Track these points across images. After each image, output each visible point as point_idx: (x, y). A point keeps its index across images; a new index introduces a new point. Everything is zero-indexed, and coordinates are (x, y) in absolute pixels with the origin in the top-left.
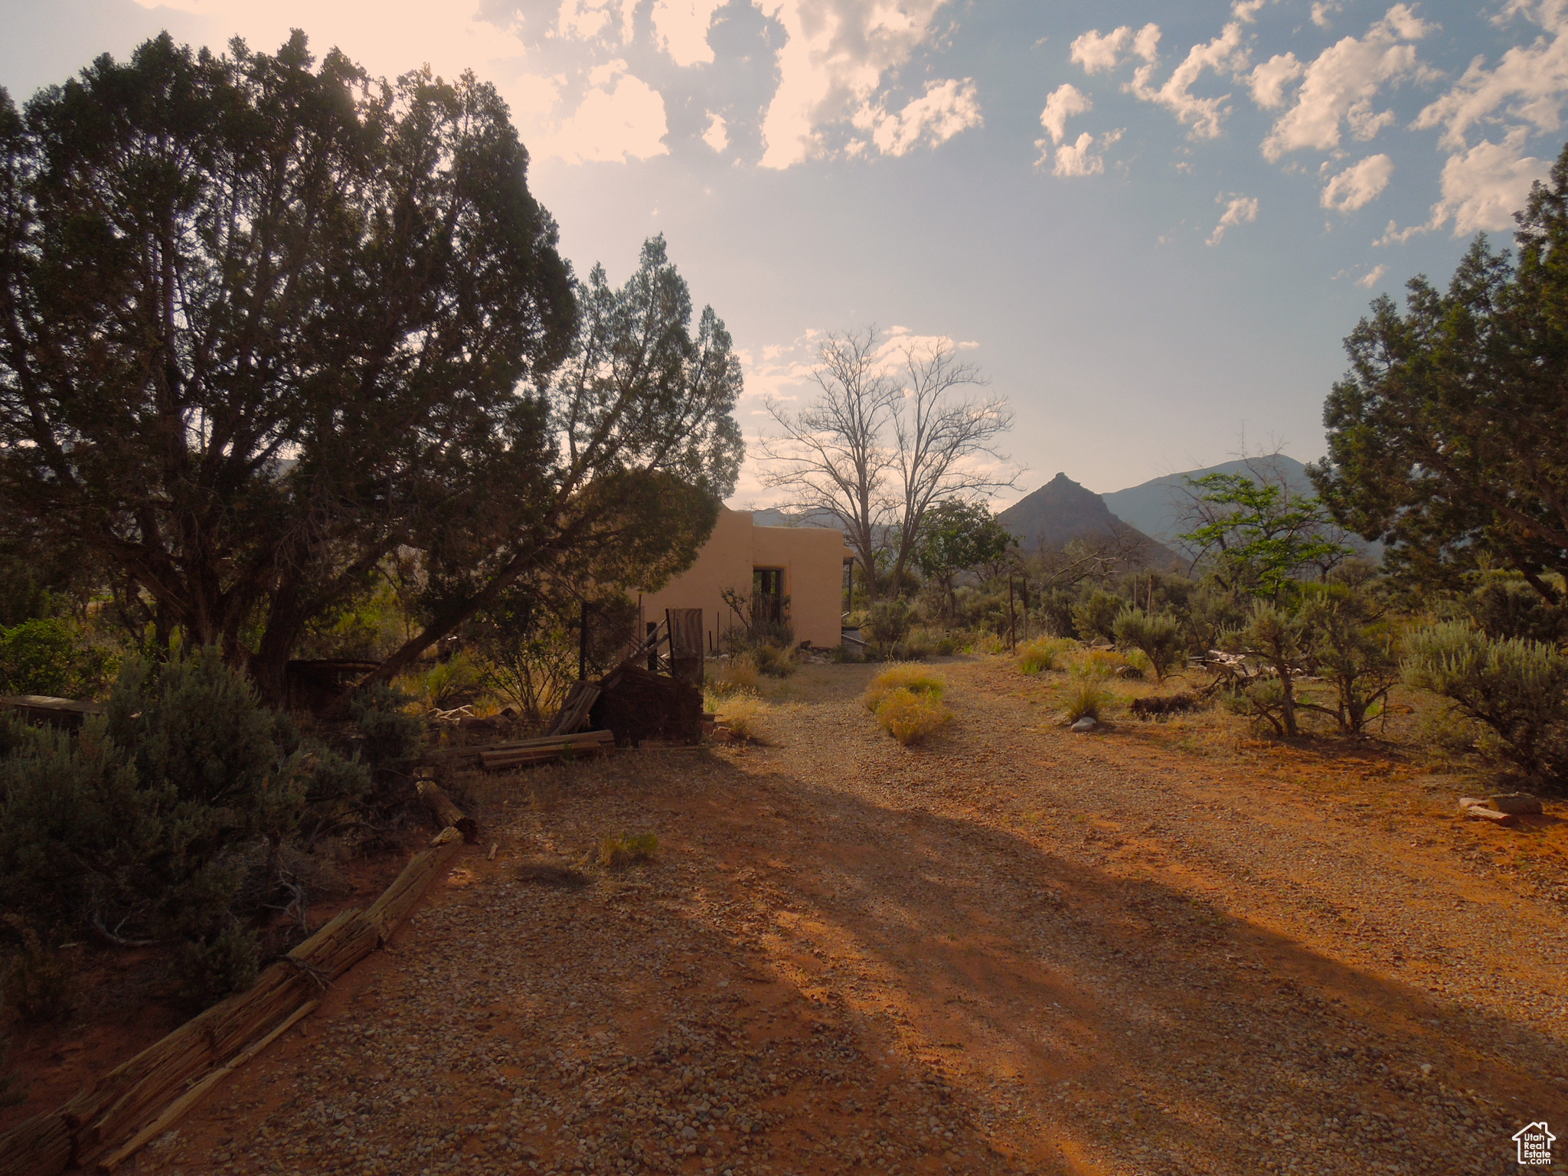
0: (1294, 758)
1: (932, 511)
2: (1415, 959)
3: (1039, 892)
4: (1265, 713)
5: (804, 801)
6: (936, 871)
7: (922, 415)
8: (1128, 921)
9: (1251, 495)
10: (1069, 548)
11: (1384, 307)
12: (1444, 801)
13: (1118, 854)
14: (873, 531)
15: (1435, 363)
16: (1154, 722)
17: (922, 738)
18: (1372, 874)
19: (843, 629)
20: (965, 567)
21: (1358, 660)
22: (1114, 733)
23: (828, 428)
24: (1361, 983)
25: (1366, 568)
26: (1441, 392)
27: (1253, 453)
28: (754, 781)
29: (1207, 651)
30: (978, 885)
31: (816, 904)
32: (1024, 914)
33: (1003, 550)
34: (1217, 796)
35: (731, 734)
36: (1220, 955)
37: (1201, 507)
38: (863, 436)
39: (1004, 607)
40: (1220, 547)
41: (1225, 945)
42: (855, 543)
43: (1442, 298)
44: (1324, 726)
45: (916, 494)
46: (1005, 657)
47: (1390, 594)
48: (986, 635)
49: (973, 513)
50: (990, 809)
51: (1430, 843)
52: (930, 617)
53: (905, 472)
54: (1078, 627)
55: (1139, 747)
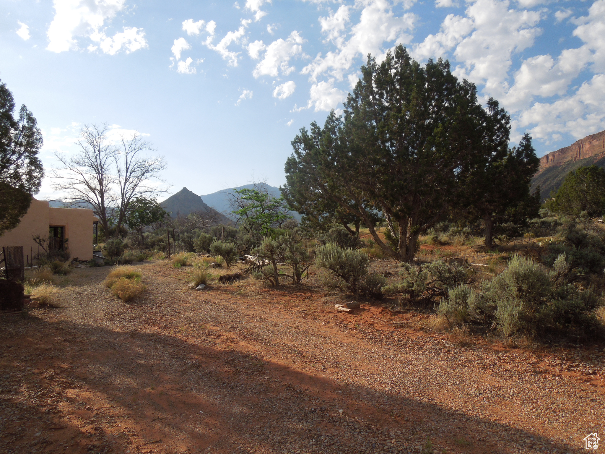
0: (279, 295)
1: (133, 202)
2: (330, 367)
3: (189, 362)
4: (268, 278)
5: (78, 332)
6: (143, 358)
7: (128, 161)
8: (227, 369)
9: (258, 197)
10: (189, 216)
11: (304, 131)
12: (330, 306)
13: (219, 340)
14: (107, 209)
15: (321, 152)
16: (228, 284)
17: (133, 298)
18: (311, 337)
19: (94, 252)
20: (147, 225)
21: (298, 257)
22: (213, 290)
23: (85, 165)
24: (314, 380)
25: (294, 223)
26: (323, 162)
27: (257, 182)
28: (52, 326)
29: (244, 255)
30: (162, 362)
31: (86, 383)
32: (184, 372)
33: (163, 217)
34: (254, 312)
35: (39, 304)
36: (263, 378)
37: (239, 201)
38: (101, 169)
39: (165, 240)
40: (246, 216)
41: (264, 373)
42: (99, 215)
43: (321, 130)
44: (288, 282)
45: (126, 194)
46: (166, 261)
47: (302, 232)
48: (158, 252)
49: (151, 202)
50: (165, 327)
51: (328, 322)
52: (133, 245)
53: (121, 185)
54: (195, 248)
55: (223, 295)
